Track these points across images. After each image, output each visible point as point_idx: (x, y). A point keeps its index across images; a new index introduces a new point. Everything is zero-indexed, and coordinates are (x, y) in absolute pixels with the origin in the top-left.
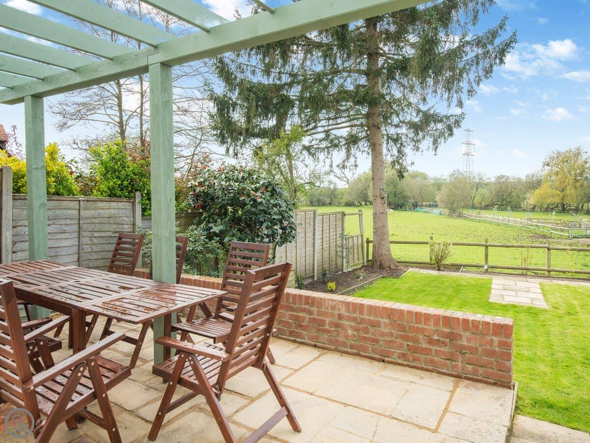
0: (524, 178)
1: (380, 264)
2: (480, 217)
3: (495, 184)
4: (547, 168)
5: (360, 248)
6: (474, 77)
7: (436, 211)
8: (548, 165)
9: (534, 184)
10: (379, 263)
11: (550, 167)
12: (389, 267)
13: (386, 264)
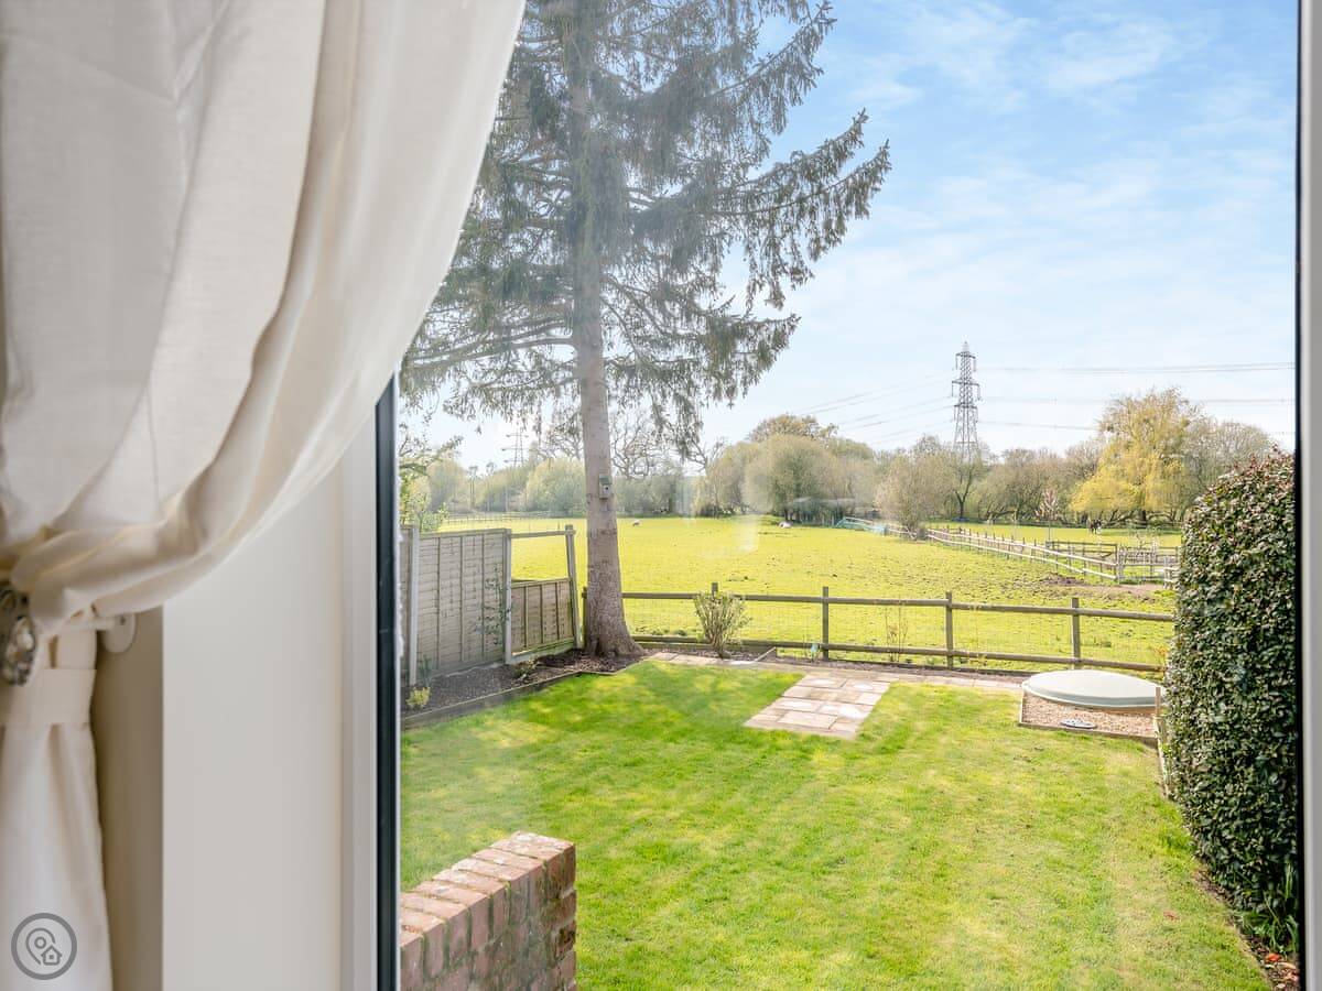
0: (1063, 455)
1: (598, 644)
2: (961, 539)
3: (1006, 468)
4: (1108, 434)
5: (563, 611)
6: (808, 241)
7: (878, 527)
8: (1110, 429)
9: (1084, 469)
10: (595, 642)
11: (1115, 434)
12: (615, 651)
13: (609, 646)
